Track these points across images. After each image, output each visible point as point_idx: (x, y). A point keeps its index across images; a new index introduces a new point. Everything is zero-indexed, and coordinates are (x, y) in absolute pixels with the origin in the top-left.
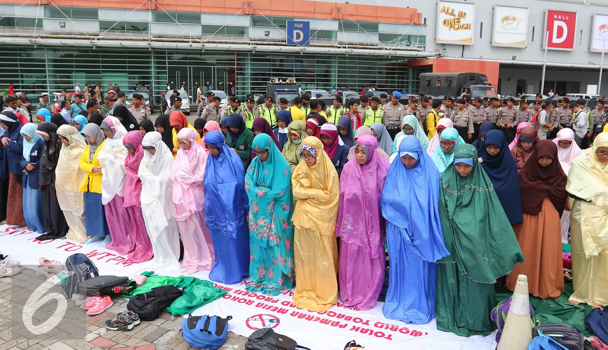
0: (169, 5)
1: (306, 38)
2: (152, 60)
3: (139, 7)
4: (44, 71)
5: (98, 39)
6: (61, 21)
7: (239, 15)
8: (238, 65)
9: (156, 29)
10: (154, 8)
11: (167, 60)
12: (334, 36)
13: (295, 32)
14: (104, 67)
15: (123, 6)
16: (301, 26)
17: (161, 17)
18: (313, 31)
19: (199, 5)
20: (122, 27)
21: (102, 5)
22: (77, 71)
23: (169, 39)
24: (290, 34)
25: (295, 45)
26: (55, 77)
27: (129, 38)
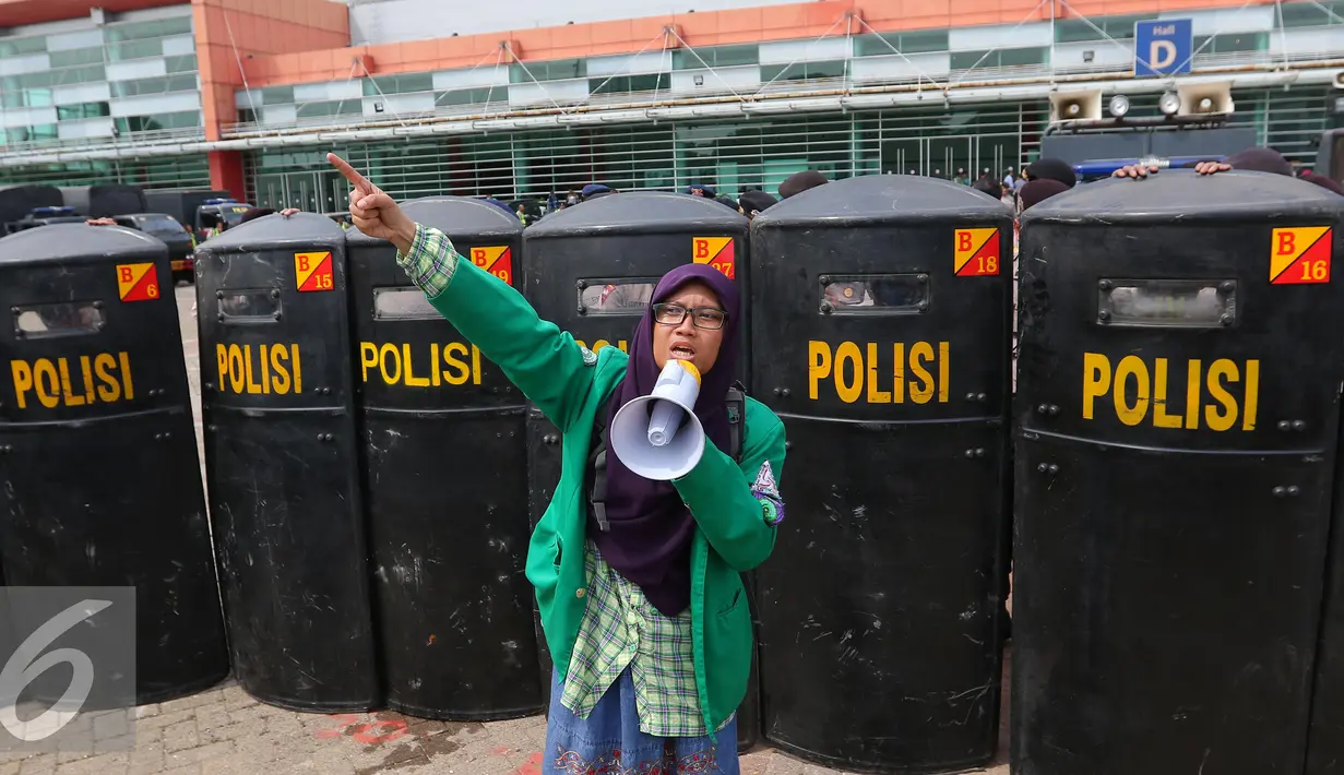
0: (887, 20)
1: (1182, 55)
2: (853, 131)
3: (829, 30)
4: (670, 165)
5: (757, 100)
6: (696, 74)
7: (1028, 23)
8: (1025, 128)
9: (862, 71)
10: (856, 30)
11: (880, 130)
12: (1262, 43)
13: (1155, 47)
14: (766, 150)
15: (803, 33)
16: (1171, 30)
17: (871, 47)
18: (1200, 40)
19: (946, 12)
20: (798, 74)
21: (767, 36)
22: (722, 161)
23: (881, 88)
24: (1143, 52)
25: (1154, 76)
26: (689, 173)
27: (809, 92)
